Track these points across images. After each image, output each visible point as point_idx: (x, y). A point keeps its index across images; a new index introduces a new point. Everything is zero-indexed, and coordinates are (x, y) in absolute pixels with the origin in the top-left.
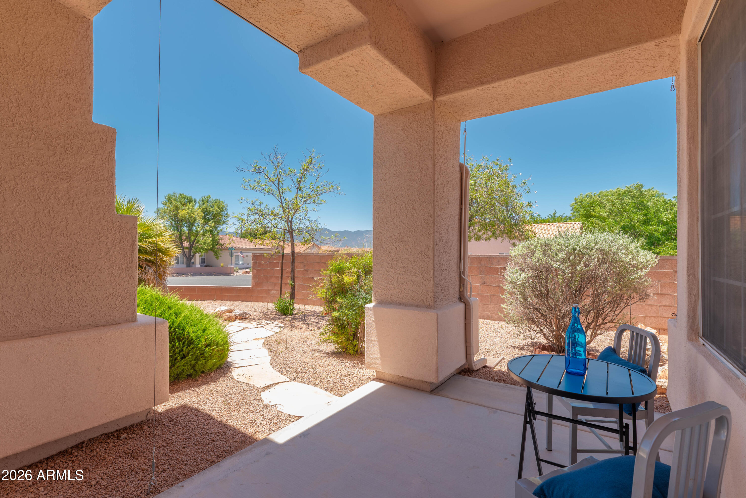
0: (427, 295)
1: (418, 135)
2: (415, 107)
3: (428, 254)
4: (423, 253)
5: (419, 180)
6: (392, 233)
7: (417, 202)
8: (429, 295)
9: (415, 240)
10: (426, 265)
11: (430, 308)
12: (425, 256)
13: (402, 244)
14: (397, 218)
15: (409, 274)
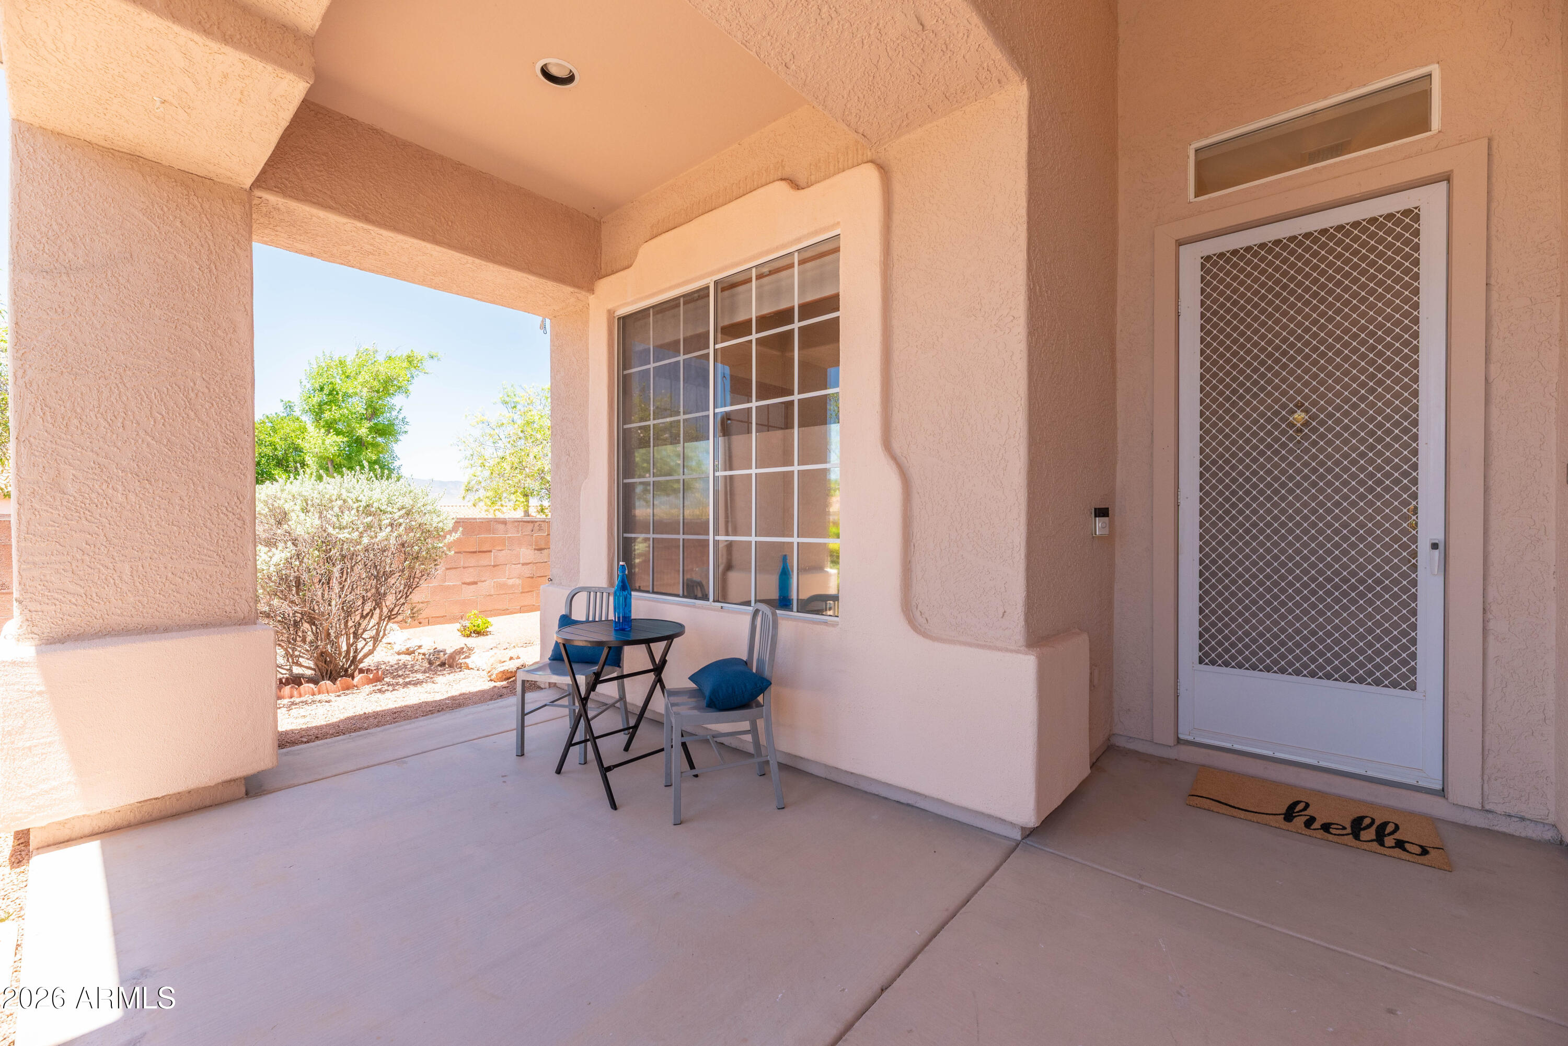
0: (237, 598)
1: (202, 246)
2: (195, 178)
3: (238, 511)
4: (224, 509)
5: (209, 347)
6: (106, 457)
7: (200, 394)
8: (244, 597)
9: (195, 479)
10: (233, 534)
11: (246, 624)
12: (230, 515)
13: (148, 486)
14: (127, 423)
15: (174, 556)
